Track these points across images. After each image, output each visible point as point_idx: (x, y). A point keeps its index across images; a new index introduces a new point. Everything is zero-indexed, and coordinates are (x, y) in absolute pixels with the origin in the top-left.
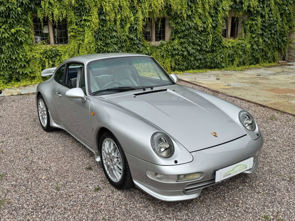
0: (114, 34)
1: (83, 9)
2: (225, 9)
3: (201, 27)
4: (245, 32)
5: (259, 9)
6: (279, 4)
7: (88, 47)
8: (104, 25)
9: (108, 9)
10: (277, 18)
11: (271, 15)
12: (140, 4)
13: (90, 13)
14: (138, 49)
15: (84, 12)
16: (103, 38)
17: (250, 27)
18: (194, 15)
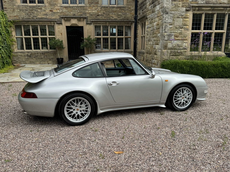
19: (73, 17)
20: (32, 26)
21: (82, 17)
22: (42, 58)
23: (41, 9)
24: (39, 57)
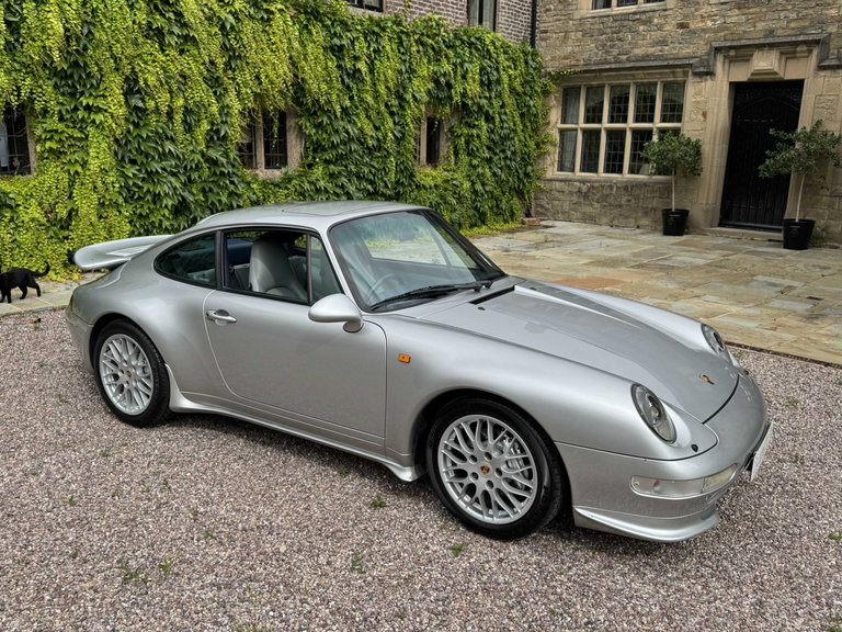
0: (169, 146)
1: (81, 77)
2: (418, 97)
3: (372, 136)
4: (456, 154)
5: (484, 102)
6: (518, 94)
7: (99, 184)
8: (141, 123)
9: (152, 80)
10: (515, 125)
11: (504, 117)
12: (230, 72)
13: (102, 87)
14: (232, 187)
15: (85, 85)
16: (140, 159)
17: (467, 143)
18: (357, 108)
19: (762, 41)
20: (613, 87)
21: (801, 38)
22: (620, 206)
23: (648, 22)
24: (611, 200)
